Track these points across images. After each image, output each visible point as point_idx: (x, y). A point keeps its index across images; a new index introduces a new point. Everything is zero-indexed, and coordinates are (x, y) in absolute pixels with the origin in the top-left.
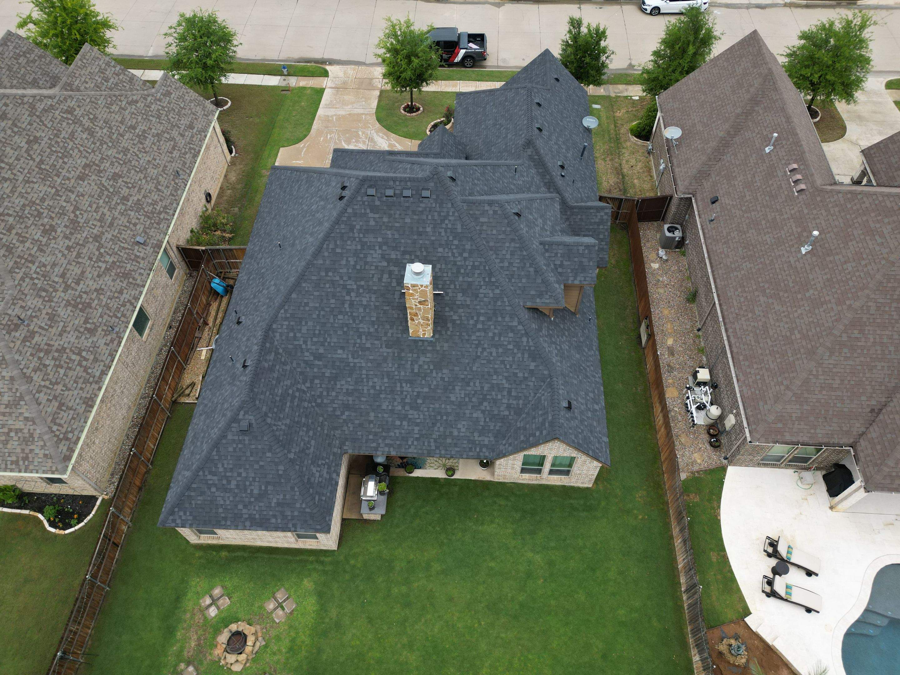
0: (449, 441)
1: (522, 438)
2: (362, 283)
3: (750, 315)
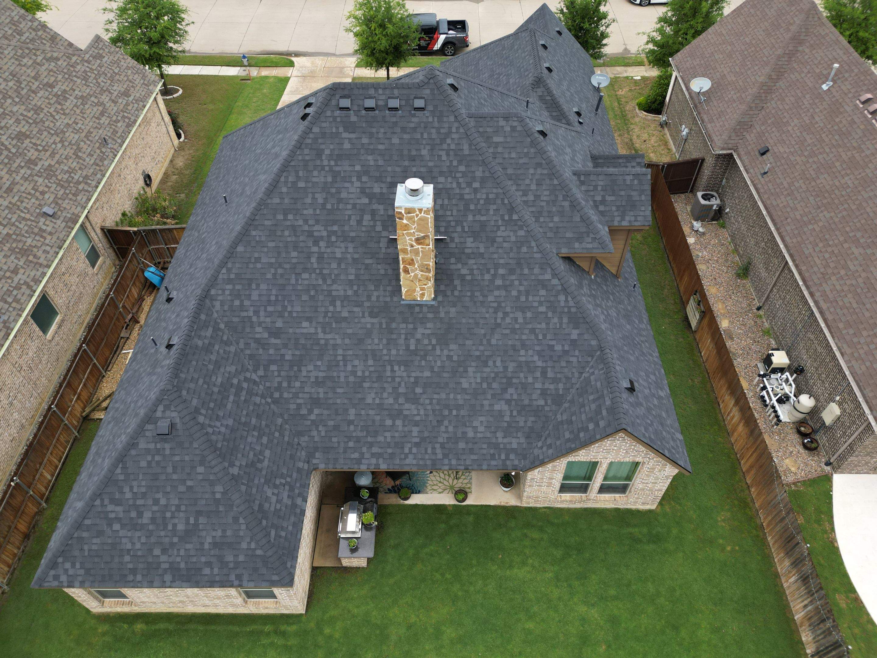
0: (462, 445)
1: (567, 435)
2: (335, 228)
3: (843, 272)
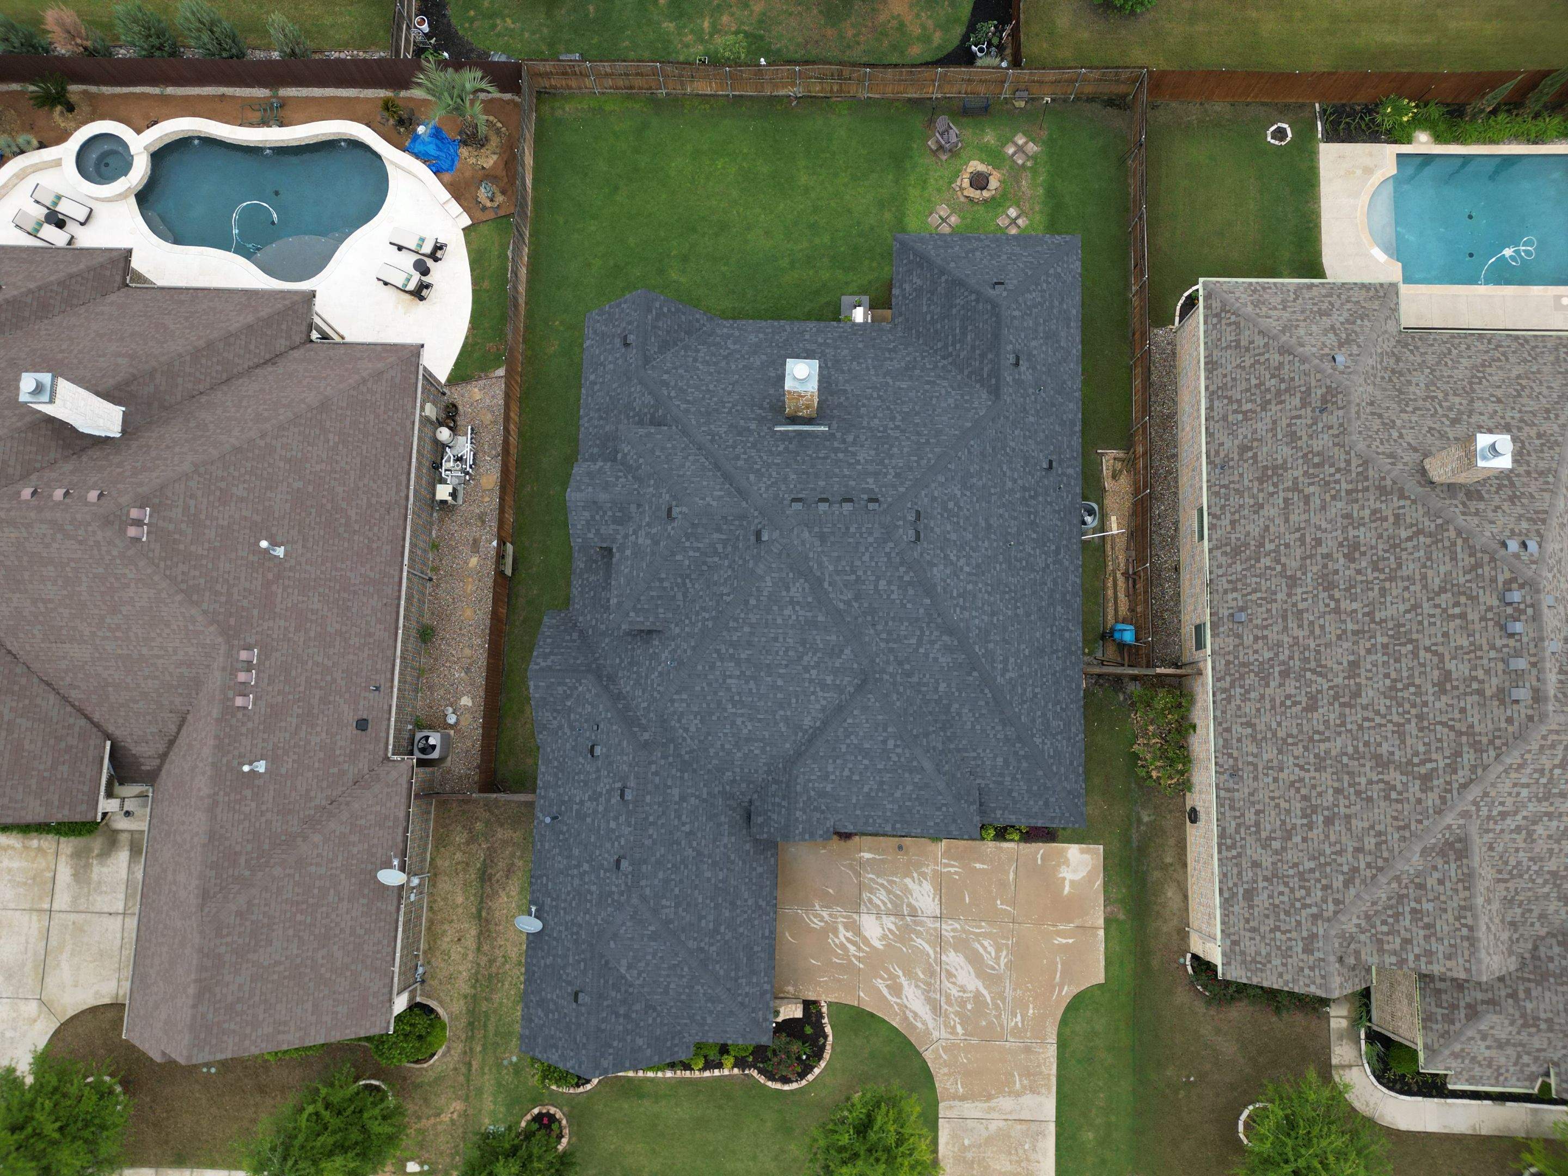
2: (880, 434)
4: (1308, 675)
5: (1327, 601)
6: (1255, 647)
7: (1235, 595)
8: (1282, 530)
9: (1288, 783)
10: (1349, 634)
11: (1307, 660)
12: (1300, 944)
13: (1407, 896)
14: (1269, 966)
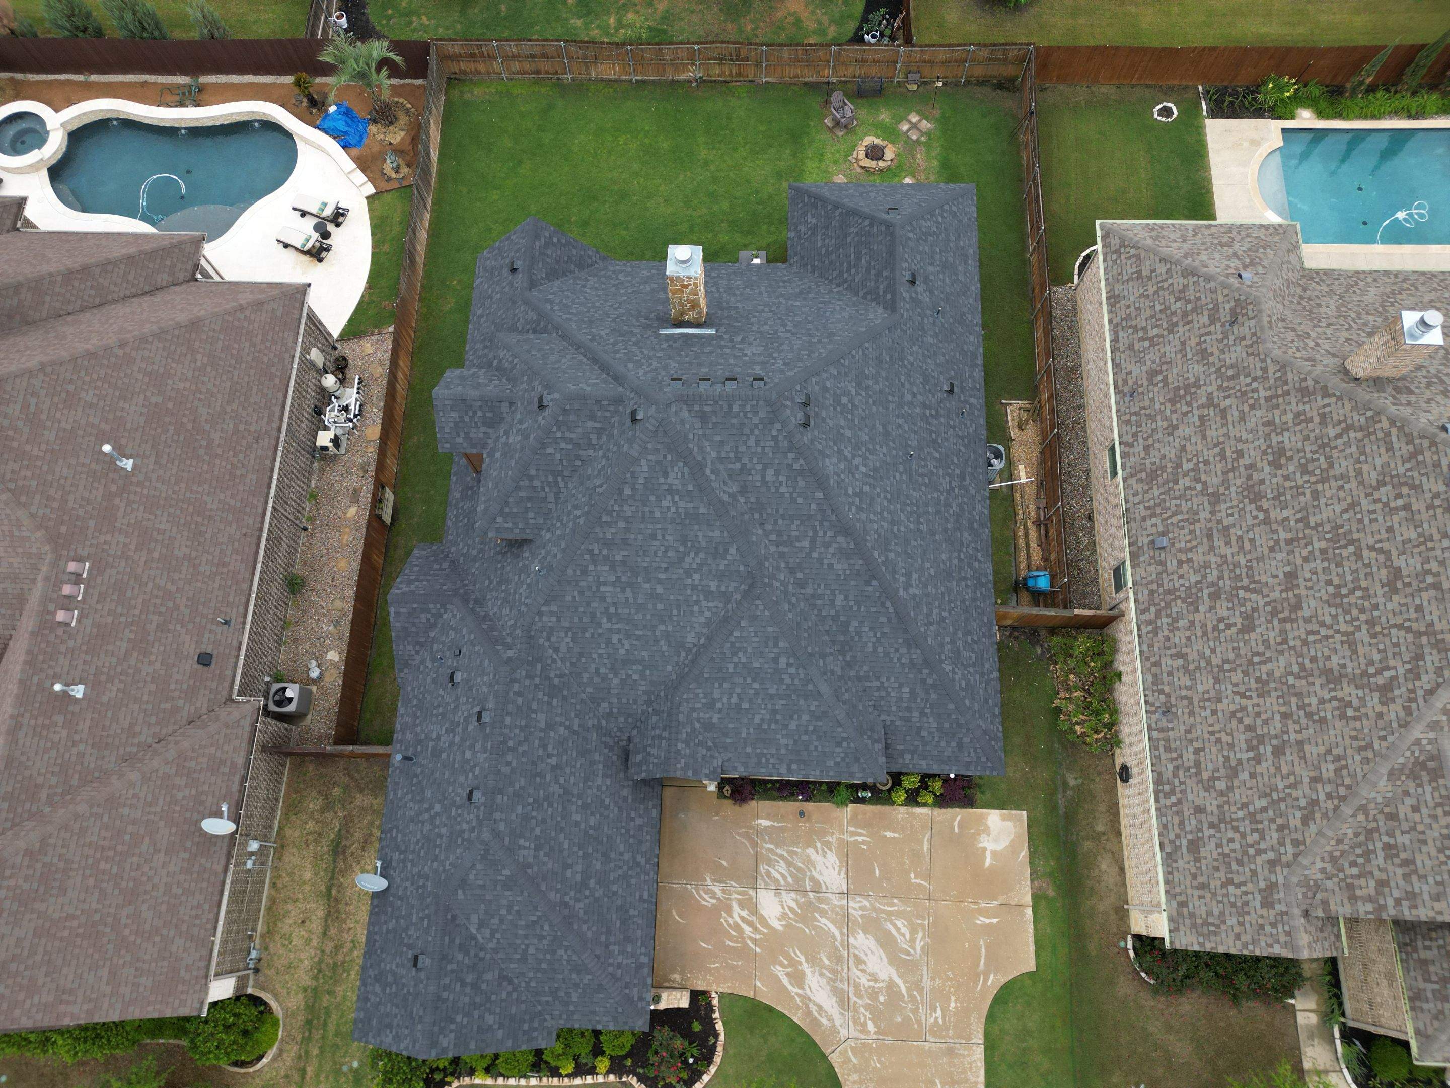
4: (1241, 593)
5: (1255, 513)
6: (1181, 572)
7: (1154, 521)
8: (1200, 447)
9: (1228, 715)
10: (1283, 544)
11: (1238, 578)
12: (1258, 897)
13: (1377, 829)
14: (1223, 927)
